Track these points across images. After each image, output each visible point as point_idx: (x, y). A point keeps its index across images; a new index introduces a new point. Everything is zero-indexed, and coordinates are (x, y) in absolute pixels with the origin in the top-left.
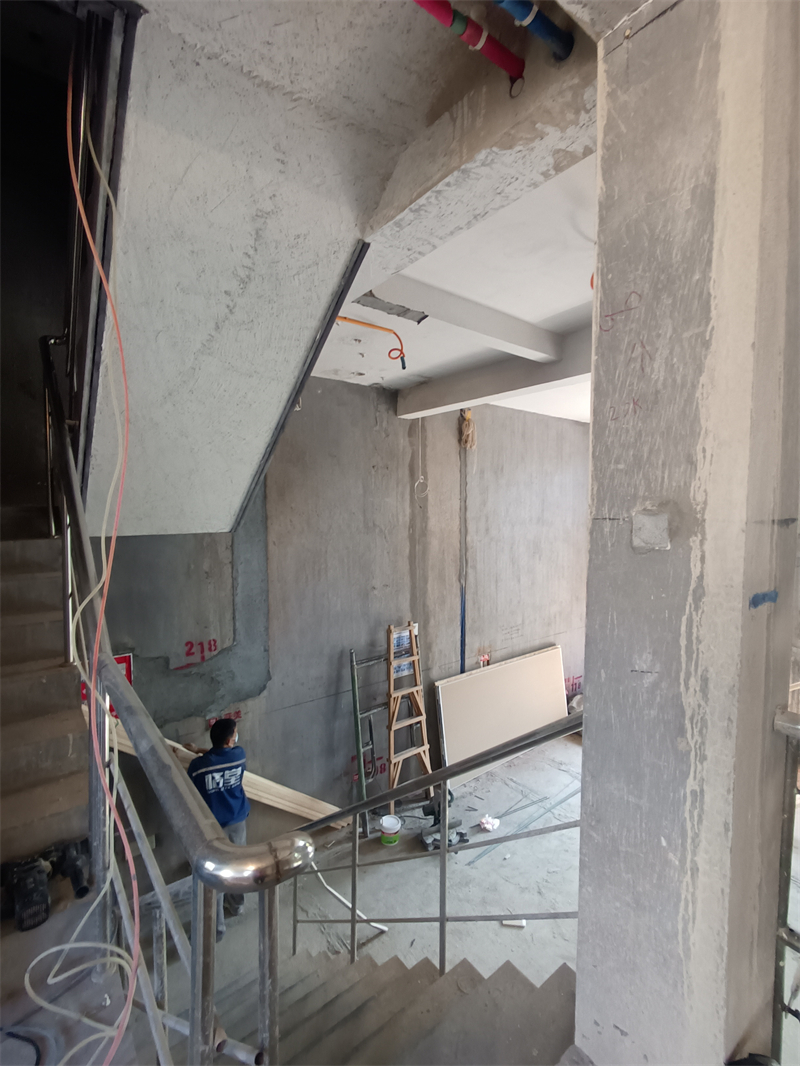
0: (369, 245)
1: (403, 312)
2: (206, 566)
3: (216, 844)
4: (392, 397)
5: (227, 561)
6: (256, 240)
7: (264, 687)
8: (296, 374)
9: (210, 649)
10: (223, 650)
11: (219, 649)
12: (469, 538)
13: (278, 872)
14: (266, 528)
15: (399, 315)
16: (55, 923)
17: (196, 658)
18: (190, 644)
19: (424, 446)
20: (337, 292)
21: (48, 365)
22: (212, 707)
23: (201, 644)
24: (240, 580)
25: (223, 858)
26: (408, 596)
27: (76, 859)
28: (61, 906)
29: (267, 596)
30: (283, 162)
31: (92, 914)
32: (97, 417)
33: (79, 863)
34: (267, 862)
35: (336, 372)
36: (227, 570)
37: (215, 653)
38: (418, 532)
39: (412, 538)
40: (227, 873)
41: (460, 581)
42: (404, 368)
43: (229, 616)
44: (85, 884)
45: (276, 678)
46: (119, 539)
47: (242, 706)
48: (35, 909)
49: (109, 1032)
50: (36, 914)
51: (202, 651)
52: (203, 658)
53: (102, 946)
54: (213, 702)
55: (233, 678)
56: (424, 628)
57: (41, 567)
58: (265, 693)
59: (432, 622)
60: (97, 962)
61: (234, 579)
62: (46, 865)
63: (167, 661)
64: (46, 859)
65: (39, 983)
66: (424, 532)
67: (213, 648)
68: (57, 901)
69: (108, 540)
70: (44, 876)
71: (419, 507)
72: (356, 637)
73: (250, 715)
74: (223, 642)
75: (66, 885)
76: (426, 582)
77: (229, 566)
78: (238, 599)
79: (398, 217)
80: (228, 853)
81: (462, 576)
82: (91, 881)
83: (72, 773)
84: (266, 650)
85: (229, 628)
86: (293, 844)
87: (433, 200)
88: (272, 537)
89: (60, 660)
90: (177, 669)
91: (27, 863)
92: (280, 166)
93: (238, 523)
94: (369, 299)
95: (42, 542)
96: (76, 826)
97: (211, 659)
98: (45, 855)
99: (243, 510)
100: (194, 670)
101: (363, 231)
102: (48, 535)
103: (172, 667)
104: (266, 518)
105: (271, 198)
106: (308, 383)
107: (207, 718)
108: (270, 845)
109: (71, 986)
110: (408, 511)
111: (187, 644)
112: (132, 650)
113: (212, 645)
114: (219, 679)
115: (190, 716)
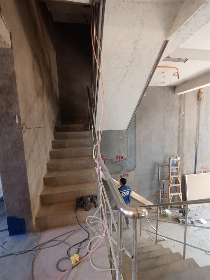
0: (168, 41)
1: (179, 60)
2: (121, 138)
3: (123, 205)
4: (174, 88)
5: (126, 137)
6: (134, 49)
7: (134, 169)
8: (145, 85)
9: (121, 158)
10: (124, 159)
11: (123, 158)
12: (200, 131)
13: (138, 216)
14: (135, 128)
15: (177, 61)
16: (91, 211)
17: (118, 160)
18: (117, 157)
19: (184, 103)
20: (157, 59)
21: (89, 93)
22: (122, 172)
23: (120, 157)
24: (129, 142)
25: (125, 209)
26: (177, 149)
27: (94, 199)
28: (92, 208)
29: (135, 147)
30: (142, 24)
31: (98, 212)
32: (98, 103)
33: (95, 200)
34: (136, 213)
35: (156, 83)
36: (126, 139)
37: (123, 159)
38: (181, 130)
39: (179, 132)
40: (126, 212)
41: (195, 145)
42: (178, 78)
43: (126, 151)
44: (96, 205)
45: (137, 167)
46: (103, 131)
47: (129, 173)
48: (87, 207)
49: (101, 237)
50: (88, 208)
51: (120, 159)
52: (120, 160)
53: (99, 219)
54: (122, 171)
55: (127, 166)
56: (182, 158)
57: (88, 137)
58: (134, 171)
59: (185, 157)
60: (99, 222)
61: (127, 142)
62: (89, 199)
63: (112, 160)
64: (89, 198)
65: (89, 222)
66: (183, 129)
67: (122, 158)
68: (91, 207)
69: (100, 131)
70: (89, 201)
71: (182, 122)
72: (160, 159)
73: (131, 175)
74: (124, 157)
75: (93, 204)
76: (183, 145)
77: (126, 138)
78: (128, 147)
79: (179, 28)
80: (126, 208)
81: (196, 143)
82: (97, 205)
83: (94, 182)
84: (135, 160)
85: (126, 154)
86: (142, 210)
87: (193, 18)
88: (137, 131)
89: (91, 157)
90: (114, 162)
91: (86, 198)
92: (141, 25)
93: (128, 127)
94: (168, 58)
95: (88, 132)
96: (94, 193)
97: (122, 161)
98: (89, 197)
99: (130, 124)
100: (118, 163)
101: (166, 37)
102: (89, 130)
103: (113, 161)
104: (135, 126)
105: (139, 36)
106: (148, 88)
107: (121, 175)
108: (136, 208)
109: (94, 224)
110: (178, 123)
111: (116, 157)
112: (105, 157)
113: (122, 157)
114: (123, 166)
115: (117, 173)
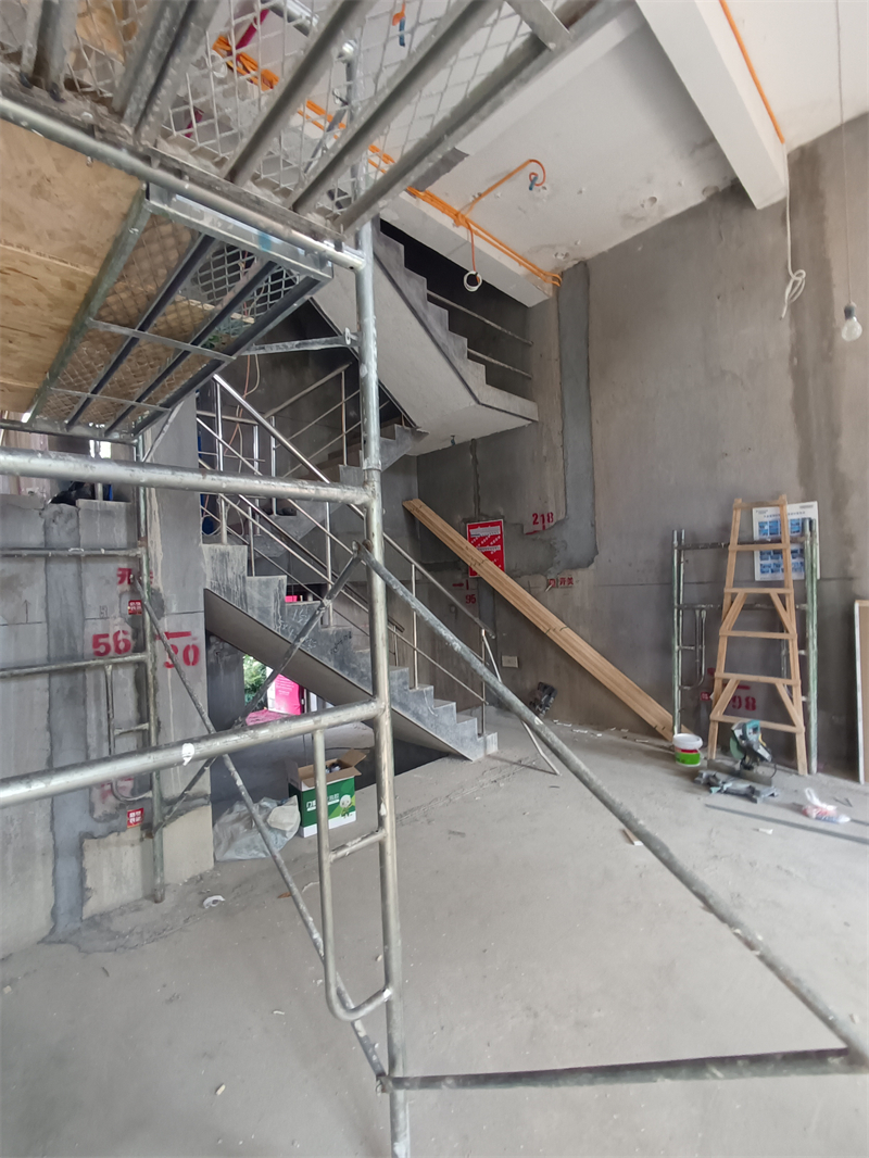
2: (544, 452)
5: (559, 445)
7: (593, 561)
10: (558, 522)
11: (555, 521)
14: (590, 409)
17: (539, 527)
22: (551, 569)
23: (543, 516)
24: (569, 461)
29: (593, 474)
36: (560, 452)
37: (552, 524)
38: (813, 360)
43: (561, 492)
45: (604, 554)
47: (573, 575)
51: (543, 522)
52: (544, 527)
54: (552, 565)
55: (566, 548)
58: (593, 566)
59: (857, 501)
61: (565, 460)
63: (522, 527)
67: (551, 520)
73: (580, 583)
74: (558, 516)
77: (561, 449)
78: (568, 478)
84: (592, 525)
85: (562, 504)
88: (596, 415)
90: (527, 534)
97: (550, 528)
100: (539, 536)
103: (525, 532)
104: (590, 399)
107: (548, 577)
111: (533, 516)
112: (503, 517)
113: (550, 517)
114: (556, 546)
115: (537, 573)
